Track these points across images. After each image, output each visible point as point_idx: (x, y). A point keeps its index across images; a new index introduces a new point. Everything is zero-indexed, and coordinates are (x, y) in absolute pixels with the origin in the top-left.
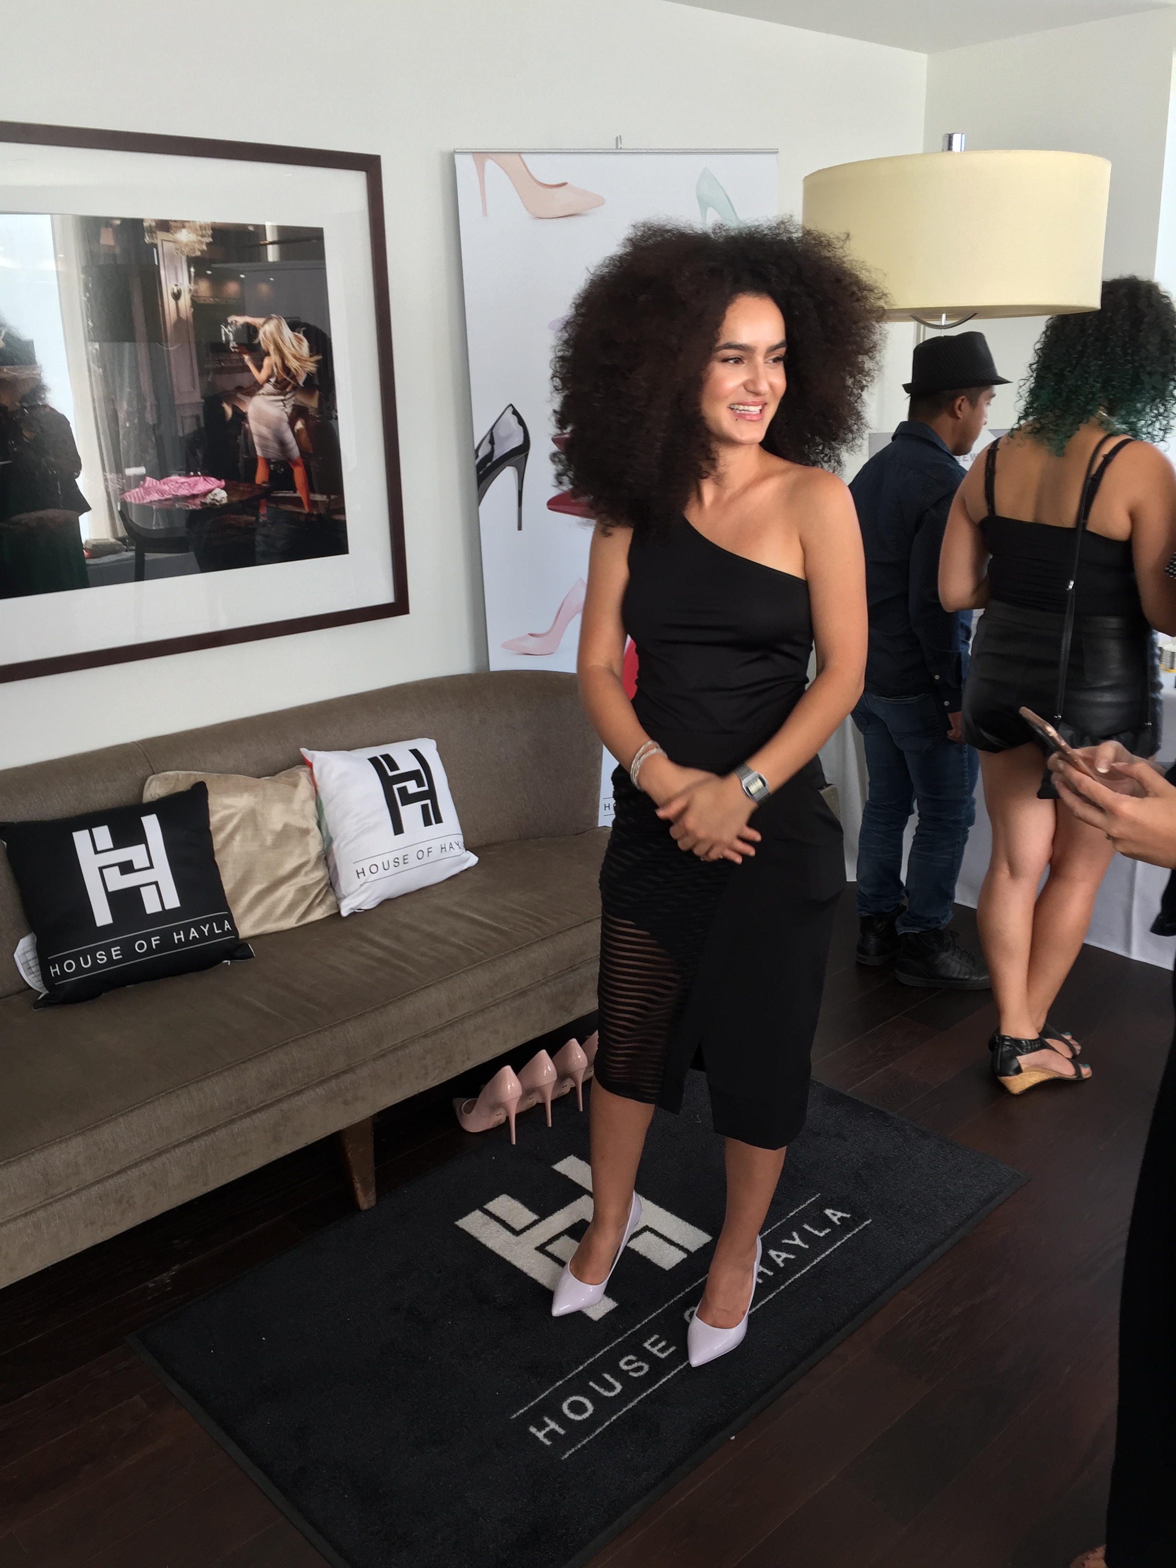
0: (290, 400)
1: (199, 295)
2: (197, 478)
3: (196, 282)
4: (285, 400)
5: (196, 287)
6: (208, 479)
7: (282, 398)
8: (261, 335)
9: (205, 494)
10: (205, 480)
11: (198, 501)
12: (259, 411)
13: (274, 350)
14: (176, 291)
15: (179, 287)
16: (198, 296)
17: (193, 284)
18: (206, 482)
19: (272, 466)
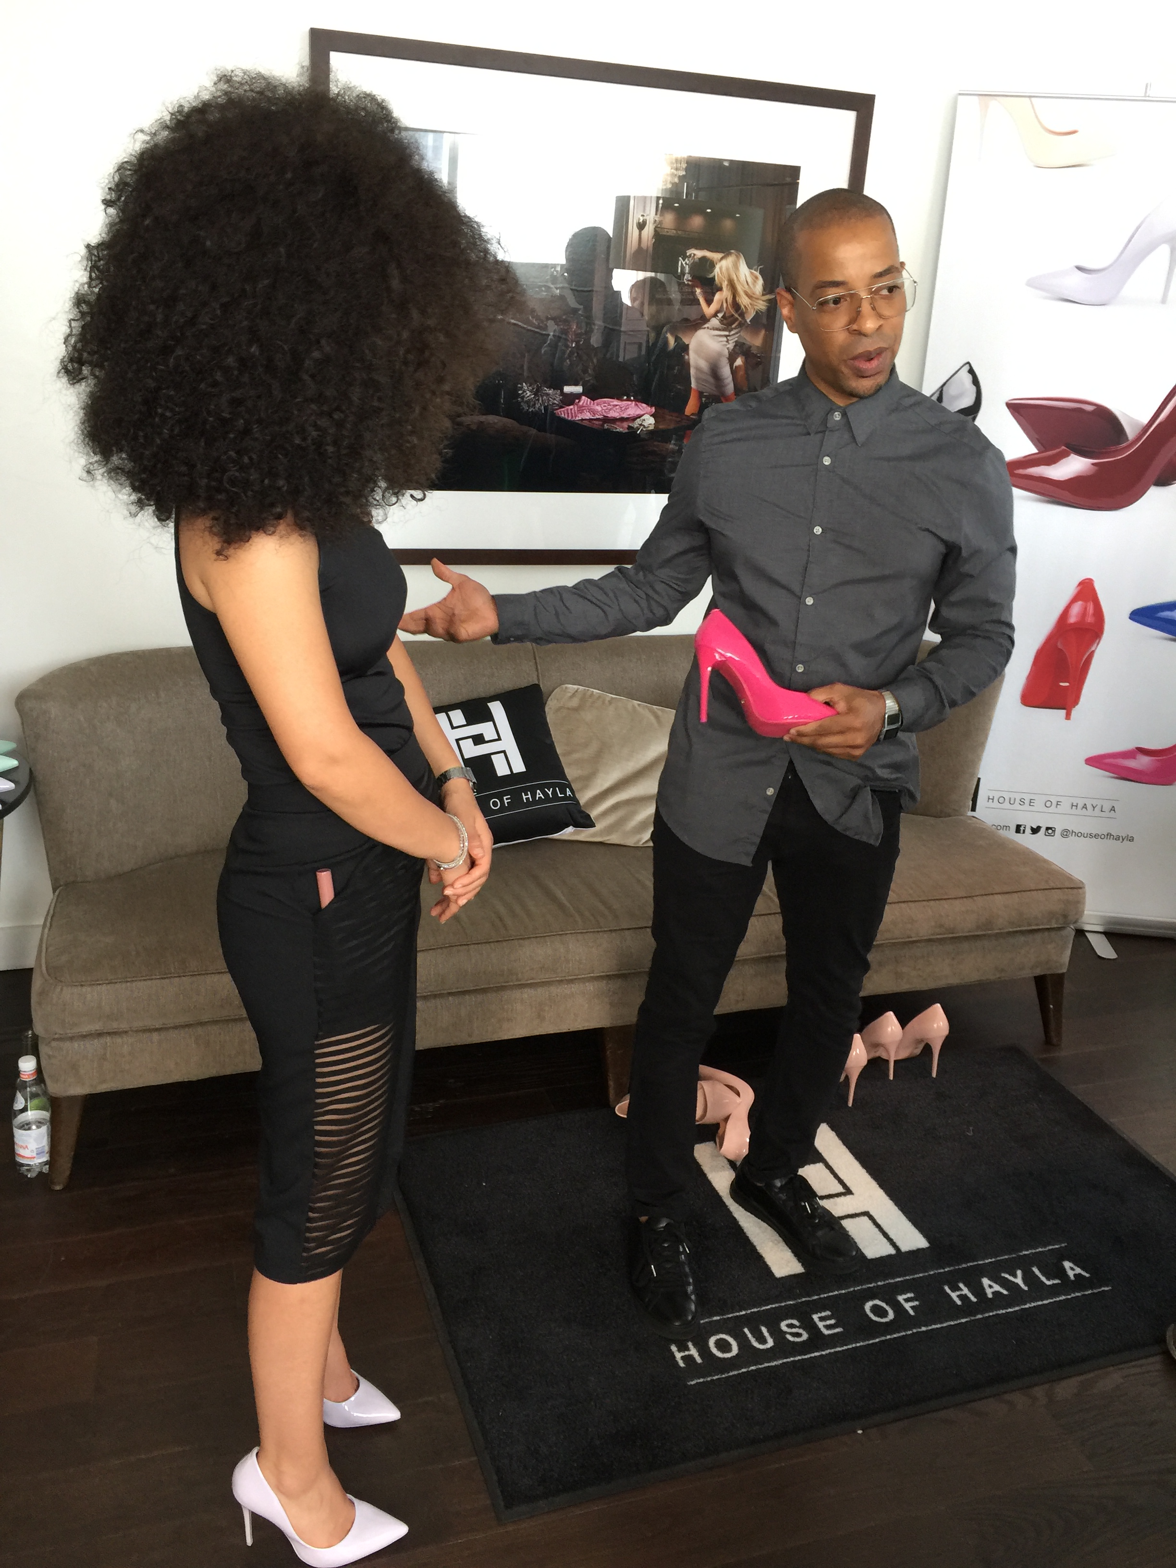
0: (734, 336)
1: (663, 226)
2: (630, 403)
3: (662, 215)
4: (729, 336)
5: (662, 218)
6: (639, 404)
7: (727, 333)
8: (717, 270)
9: (634, 419)
10: (637, 405)
11: (625, 425)
12: (700, 345)
13: (727, 285)
14: (641, 221)
15: (645, 218)
16: (662, 228)
17: (658, 216)
18: (636, 407)
19: (704, 399)
